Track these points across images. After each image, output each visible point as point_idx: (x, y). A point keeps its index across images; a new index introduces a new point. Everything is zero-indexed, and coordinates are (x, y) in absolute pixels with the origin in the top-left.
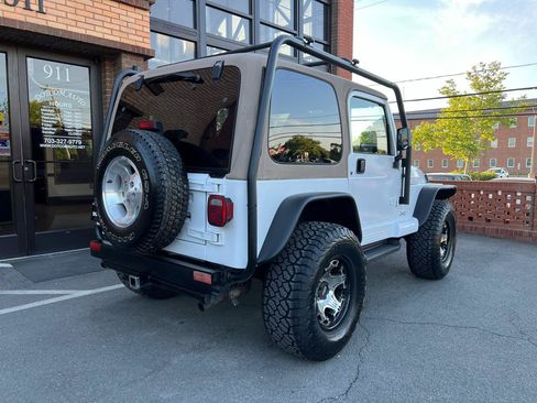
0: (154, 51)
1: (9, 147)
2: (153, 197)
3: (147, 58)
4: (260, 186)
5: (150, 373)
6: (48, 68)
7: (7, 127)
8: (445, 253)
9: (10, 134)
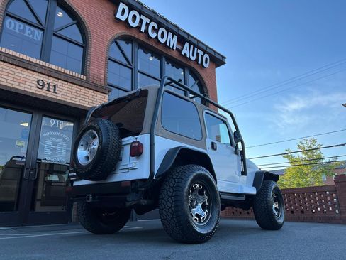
2: (101, 153)
4: (156, 138)
8: (279, 214)
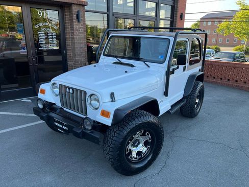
0: (87, 2)
1: (26, 50)
3: (84, 6)
5: (84, 158)
6: (40, 12)
7: (25, 41)
9: (26, 44)
